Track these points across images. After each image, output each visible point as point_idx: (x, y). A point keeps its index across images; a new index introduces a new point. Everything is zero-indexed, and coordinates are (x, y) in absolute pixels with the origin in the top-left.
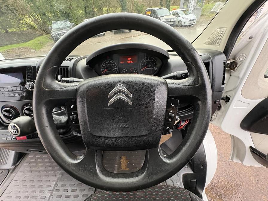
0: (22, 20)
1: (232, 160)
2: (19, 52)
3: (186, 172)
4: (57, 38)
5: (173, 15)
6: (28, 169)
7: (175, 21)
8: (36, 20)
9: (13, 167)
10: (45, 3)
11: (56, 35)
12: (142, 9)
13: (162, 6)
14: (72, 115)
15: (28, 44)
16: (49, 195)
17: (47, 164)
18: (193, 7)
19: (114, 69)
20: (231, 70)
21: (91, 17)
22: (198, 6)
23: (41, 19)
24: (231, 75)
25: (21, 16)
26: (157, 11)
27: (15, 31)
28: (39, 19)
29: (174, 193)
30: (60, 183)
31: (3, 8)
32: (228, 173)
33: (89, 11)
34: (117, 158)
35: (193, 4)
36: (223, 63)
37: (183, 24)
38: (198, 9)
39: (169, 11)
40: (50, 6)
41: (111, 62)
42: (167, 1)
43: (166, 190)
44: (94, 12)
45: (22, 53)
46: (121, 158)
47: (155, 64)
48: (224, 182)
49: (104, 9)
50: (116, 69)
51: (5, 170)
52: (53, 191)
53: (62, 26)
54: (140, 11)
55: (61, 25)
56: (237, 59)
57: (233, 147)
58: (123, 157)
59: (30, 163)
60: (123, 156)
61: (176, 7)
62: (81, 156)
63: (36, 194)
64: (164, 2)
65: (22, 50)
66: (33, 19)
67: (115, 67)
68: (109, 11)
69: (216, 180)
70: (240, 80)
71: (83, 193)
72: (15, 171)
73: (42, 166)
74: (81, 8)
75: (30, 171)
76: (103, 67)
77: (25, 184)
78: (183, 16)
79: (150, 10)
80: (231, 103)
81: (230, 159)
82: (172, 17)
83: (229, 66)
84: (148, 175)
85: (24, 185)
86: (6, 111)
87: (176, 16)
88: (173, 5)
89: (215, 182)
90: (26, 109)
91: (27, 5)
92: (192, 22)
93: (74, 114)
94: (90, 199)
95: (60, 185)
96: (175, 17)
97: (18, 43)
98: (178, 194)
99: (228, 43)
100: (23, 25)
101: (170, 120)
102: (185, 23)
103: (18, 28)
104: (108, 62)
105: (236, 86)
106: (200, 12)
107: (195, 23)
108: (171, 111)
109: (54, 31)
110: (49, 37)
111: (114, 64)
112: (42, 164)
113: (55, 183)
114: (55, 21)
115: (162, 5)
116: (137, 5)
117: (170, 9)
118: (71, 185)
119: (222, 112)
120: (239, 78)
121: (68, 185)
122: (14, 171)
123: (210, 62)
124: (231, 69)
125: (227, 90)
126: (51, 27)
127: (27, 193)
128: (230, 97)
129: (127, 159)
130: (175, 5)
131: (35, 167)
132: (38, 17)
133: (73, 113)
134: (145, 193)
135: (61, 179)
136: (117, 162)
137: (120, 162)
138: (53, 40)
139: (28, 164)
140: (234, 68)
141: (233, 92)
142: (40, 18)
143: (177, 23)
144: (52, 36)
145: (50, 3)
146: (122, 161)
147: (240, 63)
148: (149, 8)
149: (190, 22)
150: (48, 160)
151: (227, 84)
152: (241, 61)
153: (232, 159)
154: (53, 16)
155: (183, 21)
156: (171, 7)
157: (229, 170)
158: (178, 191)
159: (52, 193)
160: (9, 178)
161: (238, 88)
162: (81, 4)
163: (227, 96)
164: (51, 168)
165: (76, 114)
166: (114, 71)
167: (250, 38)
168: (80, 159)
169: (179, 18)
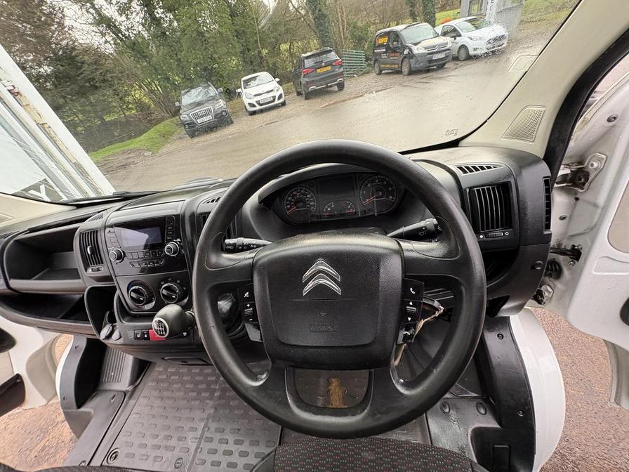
0: (129, 95)
1: (618, 403)
2: (125, 159)
3: (482, 423)
4: (191, 124)
5: (445, 34)
6: (156, 393)
7: (449, 49)
8: (152, 92)
9: (131, 388)
10: (168, 57)
11: (190, 117)
12: (367, 34)
13: (415, 19)
14: (247, 308)
15: (140, 141)
16: (195, 446)
17: (187, 386)
18: (495, 7)
19: (309, 204)
20: (576, 189)
21: (256, 68)
22: (508, 1)
23: (160, 89)
24: (577, 199)
25: (126, 88)
26: (402, 32)
27: (116, 118)
28: (158, 89)
29: (437, 459)
30: (213, 426)
31: (97, 80)
32: (613, 440)
33: (251, 58)
34: (322, 381)
36: (542, 184)
37: (472, 53)
38: (510, 9)
39: (434, 26)
40: (177, 60)
41: (303, 191)
42: (425, 6)
43: (420, 451)
44: (262, 58)
45: (129, 160)
46: (329, 384)
47: (390, 189)
48: (601, 463)
49: (281, 48)
50: (312, 203)
51: (118, 391)
52: (201, 438)
53: (199, 98)
54: (362, 39)
55: (197, 96)
56: (588, 164)
57: (615, 371)
58: (333, 380)
59: (158, 381)
60: (334, 378)
61: (451, 13)
62: (263, 374)
63: (173, 442)
64: (419, 8)
65: (130, 156)
66: (147, 90)
67: (311, 201)
68: (292, 51)
69: (578, 455)
70: (599, 211)
71: (257, 449)
72: (136, 394)
73: (179, 390)
74: (235, 55)
75: (159, 397)
76: (288, 202)
77: (153, 421)
78: (470, 34)
79: (386, 32)
80: (585, 263)
81: (613, 400)
82: (442, 40)
83: (568, 178)
84: (372, 414)
85: (150, 422)
86: (135, 291)
87: (452, 37)
88: (443, 8)
89: (573, 458)
90: (165, 288)
91: (135, 67)
92: (499, 43)
93: (250, 307)
94: (275, 455)
95: (213, 429)
96: (448, 40)
97: (122, 140)
98: (446, 463)
99: (553, 138)
100: (130, 106)
101: (409, 319)
102: (475, 49)
103: (121, 112)
104: (298, 192)
105: (593, 225)
106: (517, 16)
107: (505, 44)
108: (411, 303)
109: (185, 109)
110: (176, 121)
111: (308, 196)
112: (179, 385)
113: (203, 424)
114: (186, 90)
115: (413, 16)
116: (354, 27)
117: (437, 22)
118: (232, 431)
119: (566, 285)
120: (596, 205)
121: (227, 430)
122: (133, 397)
123: (510, 182)
124: (575, 185)
125: (573, 233)
126: (180, 102)
127: (157, 440)
128: (581, 248)
129: (342, 386)
130: (448, 8)
131: (167, 390)
132: (156, 85)
133: (248, 305)
134: (376, 453)
135: (215, 418)
136: (322, 389)
137: (329, 391)
138: (183, 128)
139: (154, 384)
140: (584, 184)
141: (587, 238)
142: (159, 87)
143: (455, 53)
144: (182, 121)
145: (176, 54)
146: (333, 388)
147: (595, 174)
148: (384, 28)
149: (489, 46)
150: (189, 378)
151: (570, 218)
152: (595, 169)
153: (618, 401)
154: (182, 79)
155: (471, 46)
156: (437, 15)
157: (616, 430)
158: (446, 457)
159: (200, 443)
160: (126, 410)
161: (599, 229)
162: (234, 47)
163: (574, 246)
164: (194, 394)
165: (253, 305)
166: (309, 208)
167: (609, 120)
168: (262, 379)
169: (460, 41)
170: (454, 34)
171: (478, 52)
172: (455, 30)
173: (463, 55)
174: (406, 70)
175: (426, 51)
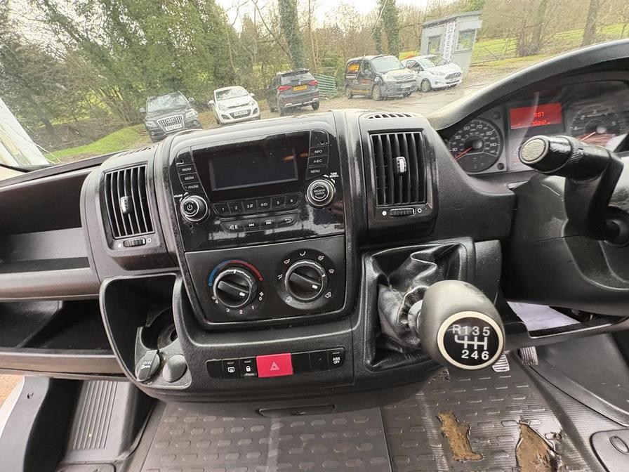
0: (82, 99)
4: (158, 130)
5: (409, 67)
7: (415, 81)
8: (111, 98)
11: (156, 124)
13: (380, 53)
18: (450, 49)
19: (488, 146)
22: (462, 46)
23: (120, 96)
25: (80, 92)
26: (372, 62)
27: (65, 122)
28: (118, 96)
33: (223, 73)
35: (451, 44)
37: (434, 86)
38: (464, 52)
39: (399, 59)
40: (143, 68)
41: (480, 126)
42: (390, 42)
44: (234, 74)
49: (253, 67)
51: (101, 463)
53: (168, 106)
55: (164, 104)
58: (444, 416)
66: (105, 96)
67: (493, 142)
68: (264, 71)
73: (207, 452)
76: (454, 143)
78: (432, 70)
82: (406, 72)
87: (415, 70)
92: (454, 80)
96: (413, 72)
102: (436, 83)
103: (72, 117)
104: (472, 128)
106: (468, 59)
107: (461, 81)
109: (152, 116)
110: (139, 129)
111: (488, 133)
114: (153, 97)
115: (379, 50)
117: (401, 57)
126: (145, 108)
131: (187, 454)
132: (116, 92)
138: (148, 135)
139: (164, 446)
142: (119, 94)
143: (419, 84)
144: (147, 128)
148: (353, 57)
149: (448, 81)
154: (147, 87)
155: (433, 79)
156: (400, 53)
162: (206, 60)
164: (234, 457)
166: (488, 151)
169: (424, 75)
170: (418, 68)
171: (439, 85)
172: (419, 65)
173: (425, 87)
174: (376, 95)
175: (395, 80)
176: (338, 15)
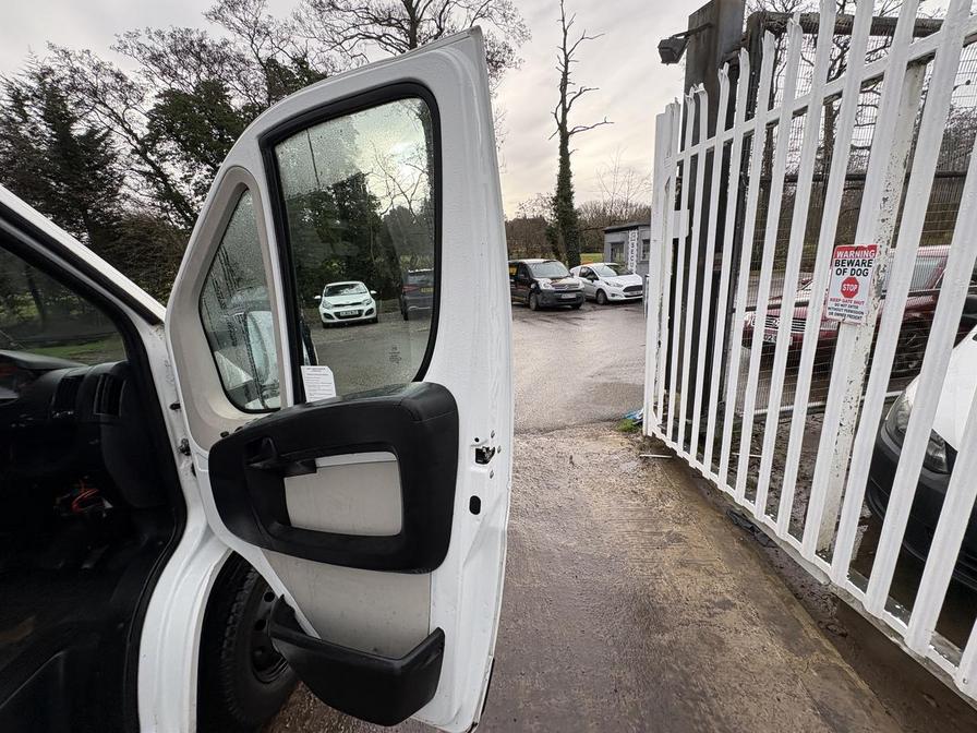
5: (582, 275)
7: (580, 290)
26: (532, 267)
37: (610, 298)
42: (568, 245)
64: (561, 246)
78: (610, 279)
79: (516, 263)
87: (589, 279)
102: (613, 295)
143: (593, 295)
149: (628, 294)
155: (609, 290)
169: (599, 284)
170: (592, 277)
171: (617, 298)
172: (592, 273)
173: (601, 299)
174: (533, 305)
175: (553, 289)
176: (535, 207)
